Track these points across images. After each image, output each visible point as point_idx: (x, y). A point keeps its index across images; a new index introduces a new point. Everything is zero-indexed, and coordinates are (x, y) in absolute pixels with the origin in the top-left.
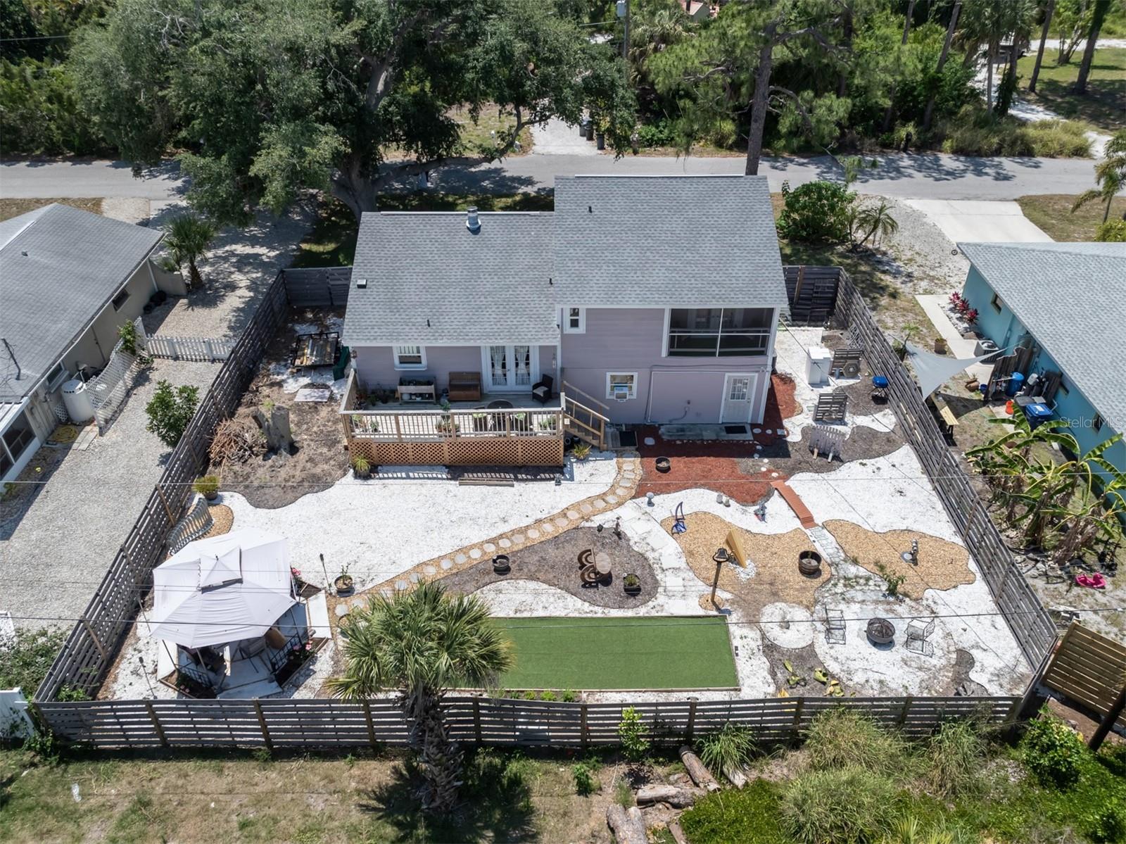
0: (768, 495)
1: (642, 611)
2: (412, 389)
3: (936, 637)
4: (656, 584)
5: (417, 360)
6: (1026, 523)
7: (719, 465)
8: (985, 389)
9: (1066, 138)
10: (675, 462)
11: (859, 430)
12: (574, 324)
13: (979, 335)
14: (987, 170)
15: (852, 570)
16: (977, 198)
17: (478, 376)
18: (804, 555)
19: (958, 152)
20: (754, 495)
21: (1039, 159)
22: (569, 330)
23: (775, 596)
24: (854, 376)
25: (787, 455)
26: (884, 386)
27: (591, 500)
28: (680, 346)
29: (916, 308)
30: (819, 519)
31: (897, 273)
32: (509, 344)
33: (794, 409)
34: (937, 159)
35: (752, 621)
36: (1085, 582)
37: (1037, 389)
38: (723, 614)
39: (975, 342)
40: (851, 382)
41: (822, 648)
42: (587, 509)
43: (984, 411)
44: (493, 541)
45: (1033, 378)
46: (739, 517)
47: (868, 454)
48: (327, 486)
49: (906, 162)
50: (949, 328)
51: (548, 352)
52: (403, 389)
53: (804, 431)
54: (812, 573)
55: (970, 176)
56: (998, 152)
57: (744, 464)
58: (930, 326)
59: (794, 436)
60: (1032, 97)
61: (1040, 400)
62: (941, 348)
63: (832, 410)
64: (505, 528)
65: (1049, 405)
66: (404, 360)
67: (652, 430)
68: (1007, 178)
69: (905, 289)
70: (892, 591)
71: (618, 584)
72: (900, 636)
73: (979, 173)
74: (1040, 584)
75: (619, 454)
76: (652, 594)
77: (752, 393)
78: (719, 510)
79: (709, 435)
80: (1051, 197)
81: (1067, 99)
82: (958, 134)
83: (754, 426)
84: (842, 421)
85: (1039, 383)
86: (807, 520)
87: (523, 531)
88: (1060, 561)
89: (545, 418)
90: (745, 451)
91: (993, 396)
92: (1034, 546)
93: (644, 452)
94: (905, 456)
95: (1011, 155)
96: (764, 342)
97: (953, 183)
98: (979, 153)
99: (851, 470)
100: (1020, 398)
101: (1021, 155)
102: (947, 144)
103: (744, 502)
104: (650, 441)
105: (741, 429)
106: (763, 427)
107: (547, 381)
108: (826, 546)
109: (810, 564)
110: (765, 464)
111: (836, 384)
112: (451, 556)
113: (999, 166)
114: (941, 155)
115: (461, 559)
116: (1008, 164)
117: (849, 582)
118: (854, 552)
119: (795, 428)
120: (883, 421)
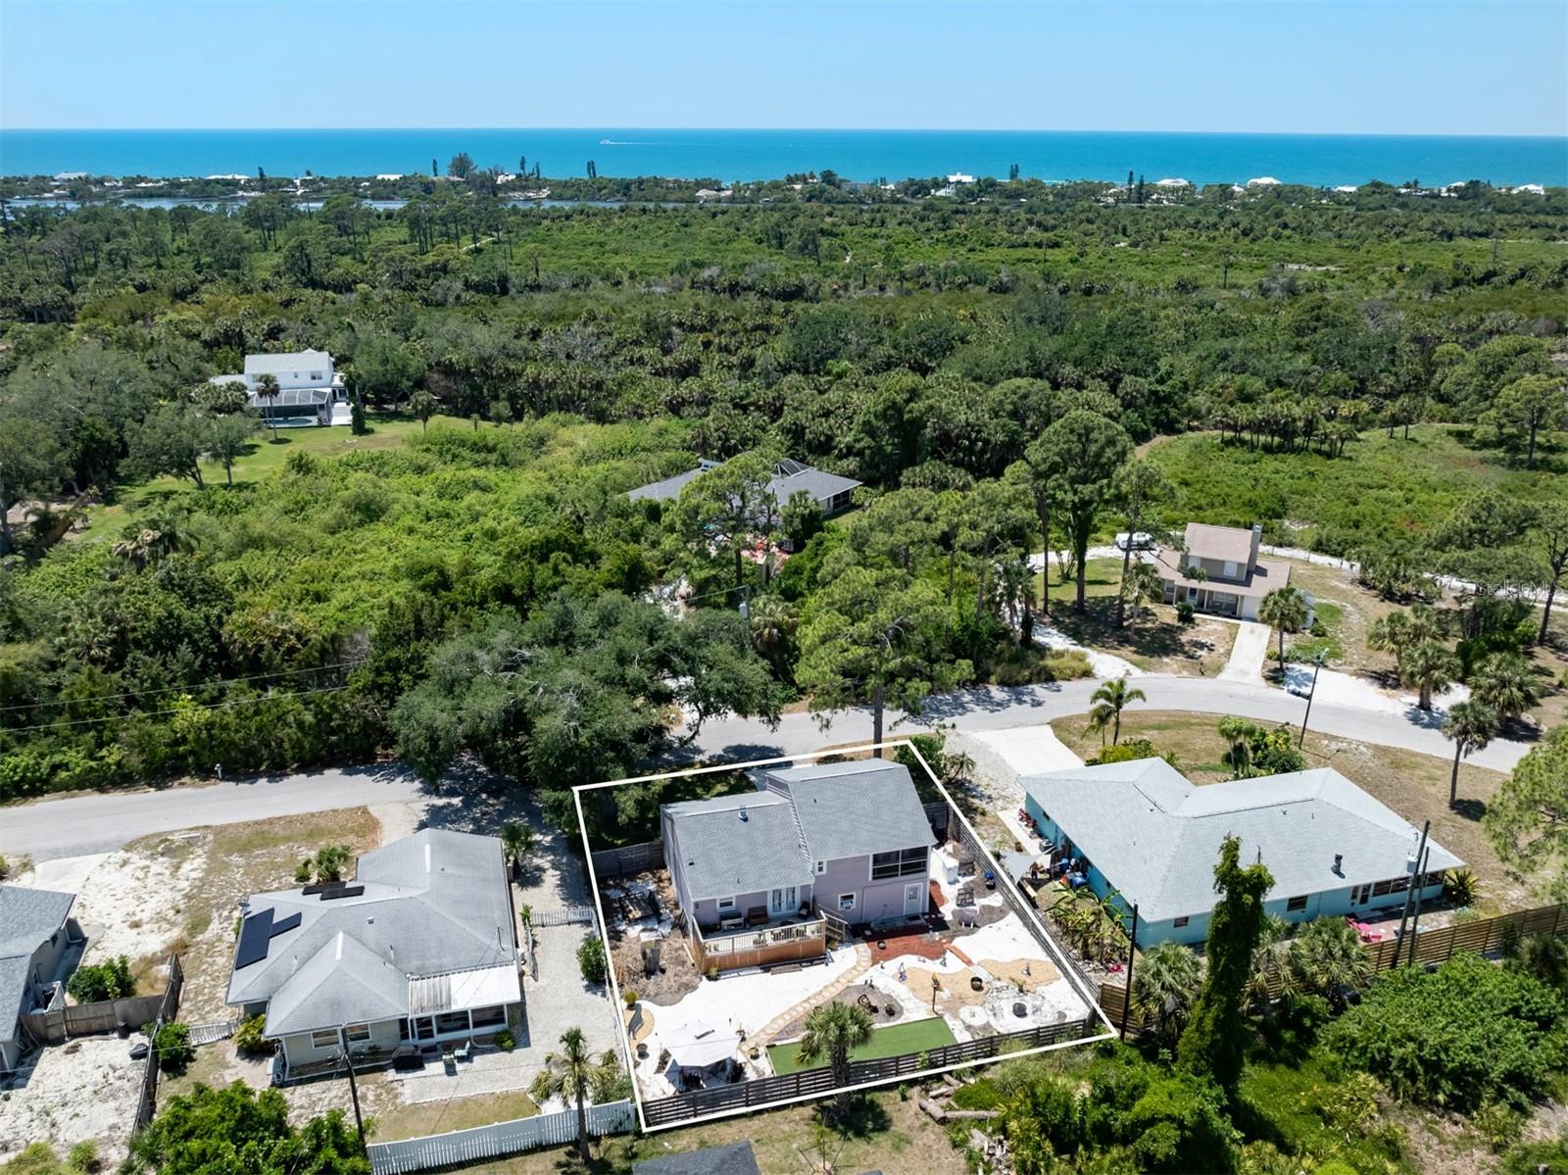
0: (944, 952)
1: (899, 1022)
2: (730, 922)
3: (1046, 1008)
4: (901, 1008)
5: (730, 904)
6: (1080, 944)
7: (913, 940)
8: (1048, 871)
9: (1075, 664)
10: (889, 943)
11: (983, 907)
12: (820, 869)
13: (1041, 835)
14: (1025, 698)
15: (998, 984)
16: (1022, 725)
17: (765, 908)
18: (973, 980)
19: (1002, 683)
20: (936, 953)
21: (1059, 683)
22: (818, 873)
23: (963, 1003)
24: (972, 874)
25: (947, 928)
26: (991, 878)
27: (849, 971)
28: (879, 874)
29: (998, 822)
30: (974, 961)
31: (981, 797)
32: (783, 887)
33: (943, 901)
34: (988, 692)
35: (956, 1016)
36: (1114, 970)
37: (1076, 868)
38: (941, 1017)
39: (1039, 840)
40: (971, 878)
41: (993, 1022)
42: (850, 977)
43: (1050, 885)
44: (806, 1001)
45: (1073, 861)
46: (933, 967)
47: (991, 921)
48: (695, 988)
49: (967, 698)
50: (1021, 832)
51: (805, 888)
52: (724, 923)
53: (953, 913)
54: (979, 988)
55: (1014, 705)
56: (1029, 682)
57: (926, 937)
58: (1010, 833)
59: (948, 917)
60: (1047, 619)
61: (1079, 874)
62: (1019, 849)
63: (966, 897)
64: (810, 993)
65: (1084, 876)
66: (722, 905)
67: (866, 926)
68: (1039, 704)
69: (989, 808)
70: (1021, 991)
71: (882, 1011)
72: (1029, 1011)
73: (1020, 702)
74: (1092, 974)
75: (854, 943)
76: (901, 1012)
77: (921, 895)
78: (921, 965)
79: (900, 924)
80: (1070, 718)
81: (1073, 619)
82: (999, 670)
83: (924, 914)
84: (972, 904)
85: (1077, 864)
86: (969, 963)
87: (820, 993)
88: (1100, 961)
89: (813, 927)
90: (923, 930)
91: (1055, 875)
92: (1087, 956)
93: (868, 940)
94: (1012, 917)
95: (1039, 681)
96: (924, 864)
97: (1003, 712)
98: (1018, 684)
99: (984, 932)
100: (1069, 874)
101: (1047, 681)
102: (993, 678)
103: (932, 958)
104: (868, 933)
105: (916, 917)
106: (929, 914)
107: (805, 905)
108: (982, 974)
109: (977, 984)
110: (937, 935)
111: (963, 880)
112: (788, 1012)
113: (1032, 693)
114: (990, 687)
115: (794, 1013)
116: (1038, 689)
117: (998, 990)
118: (997, 975)
119: (947, 911)
120: (995, 900)
